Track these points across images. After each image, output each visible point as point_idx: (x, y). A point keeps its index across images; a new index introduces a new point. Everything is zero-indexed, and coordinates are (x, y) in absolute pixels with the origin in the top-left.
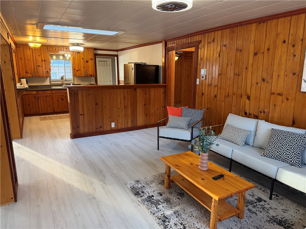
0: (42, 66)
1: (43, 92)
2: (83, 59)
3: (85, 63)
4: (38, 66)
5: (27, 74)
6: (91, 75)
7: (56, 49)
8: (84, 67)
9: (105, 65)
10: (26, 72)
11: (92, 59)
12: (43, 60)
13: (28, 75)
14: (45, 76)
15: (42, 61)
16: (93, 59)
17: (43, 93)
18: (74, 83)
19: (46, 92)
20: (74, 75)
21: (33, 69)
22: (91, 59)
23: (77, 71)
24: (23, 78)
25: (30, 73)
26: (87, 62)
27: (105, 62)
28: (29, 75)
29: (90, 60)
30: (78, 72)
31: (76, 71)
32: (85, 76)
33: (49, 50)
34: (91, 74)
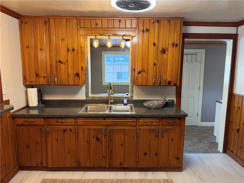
0: (67, 61)
1: (57, 122)
2: (154, 44)
3: (159, 54)
4: (60, 62)
5: (38, 78)
6: (169, 83)
7: (97, 25)
8: (155, 64)
9: (194, 60)
10: (37, 75)
11: (176, 45)
12: (71, 49)
13: (39, 82)
14: (71, 82)
15: (68, 50)
16: (178, 43)
17: (58, 124)
18: (132, 97)
19: (63, 121)
20: (134, 81)
21: (49, 69)
22: (173, 45)
23: (139, 73)
24: (32, 87)
25: (44, 77)
26: (164, 51)
27: (194, 56)
28: (42, 81)
29: (170, 48)
30: (140, 75)
31: (136, 73)
32: (154, 85)
33: (82, 26)
34: (169, 79)
